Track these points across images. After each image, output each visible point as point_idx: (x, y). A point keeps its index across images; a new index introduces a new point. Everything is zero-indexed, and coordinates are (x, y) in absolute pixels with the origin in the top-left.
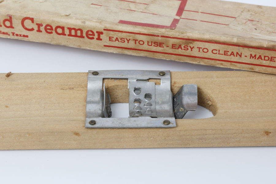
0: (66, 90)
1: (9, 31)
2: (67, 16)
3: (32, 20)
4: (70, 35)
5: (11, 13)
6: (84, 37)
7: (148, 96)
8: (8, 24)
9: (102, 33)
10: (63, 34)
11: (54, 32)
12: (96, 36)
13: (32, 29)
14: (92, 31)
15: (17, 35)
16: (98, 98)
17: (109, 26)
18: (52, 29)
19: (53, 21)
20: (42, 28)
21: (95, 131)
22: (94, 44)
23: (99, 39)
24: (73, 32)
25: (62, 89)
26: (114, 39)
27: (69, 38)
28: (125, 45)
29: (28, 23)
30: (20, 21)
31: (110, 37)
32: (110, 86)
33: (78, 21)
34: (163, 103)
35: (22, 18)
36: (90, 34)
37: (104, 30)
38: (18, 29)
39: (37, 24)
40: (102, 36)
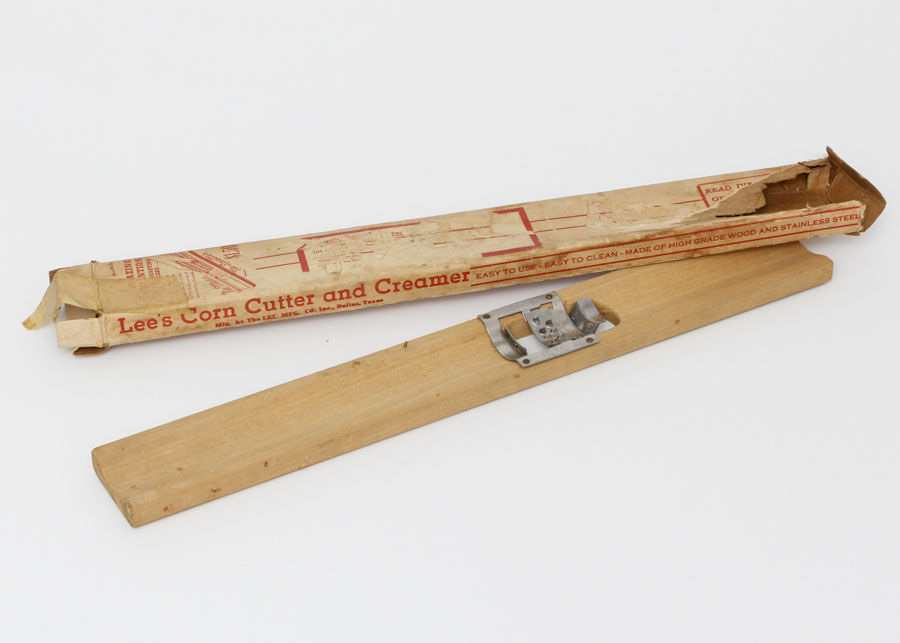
0: (469, 342)
1: (360, 300)
2: (424, 265)
3: (388, 281)
4: (433, 285)
5: (362, 279)
6: (448, 283)
7: (549, 323)
8: (359, 293)
9: (468, 273)
10: (425, 286)
11: (414, 286)
12: (462, 277)
13: (389, 291)
14: (457, 274)
15: (369, 302)
16: (502, 338)
17: (475, 264)
18: (411, 284)
19: (412, 276)
20: (400, 287)
21: (532, 369)
22: (460, 287)
23: (465, 280)
24: (436, 281)
25: (464, 342)
26: (482, 276)
27: (431, 289)
28: (495, 278)
29: (383, 286)
30: (374, 286)
31: (477, 275)
33: (439, 267)
34: (564, 323)
35: (375, 282)
36: (455, 278)
37: (471, 269)
38: (372, 294)
39: (394, 284)
40: (468, 276)
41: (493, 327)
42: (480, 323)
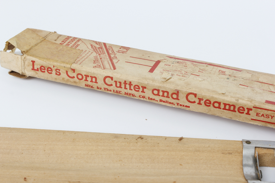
0: (226, 154)
1: (175, 101)
2: (223, 94)
3: (195, 95)
4: (224, 109)
5: (178, 88)
6: (235, 111)
8: (175, 96)
9: (251, 110)
10: (219, 108)
11: (211, 105)
12: (246, 111)
13: (194, 102)
14: (243, 108)
15: (181, 105)
16: (251, 162)
17: (257, 105)
18: (210, 103)
19: (213, 97)
20: (202, 102)
22: (243, 117)
23: (248, 114)
24: (227, 107)
25: (223, 153)
26: (260, 115)
27: (223, 111)
28: (269, 120)
29: (191, 98)
30: (186, 95)
31: (257, 113)
32: (260, 153)
33: (233, 98)
35: (187, 93)
36: (241, 110)
37: (254, 107)
38: (183, 100)
39: (199, 99)
40: (250, 112)
41: (249, 152)
42: (241, 145)
